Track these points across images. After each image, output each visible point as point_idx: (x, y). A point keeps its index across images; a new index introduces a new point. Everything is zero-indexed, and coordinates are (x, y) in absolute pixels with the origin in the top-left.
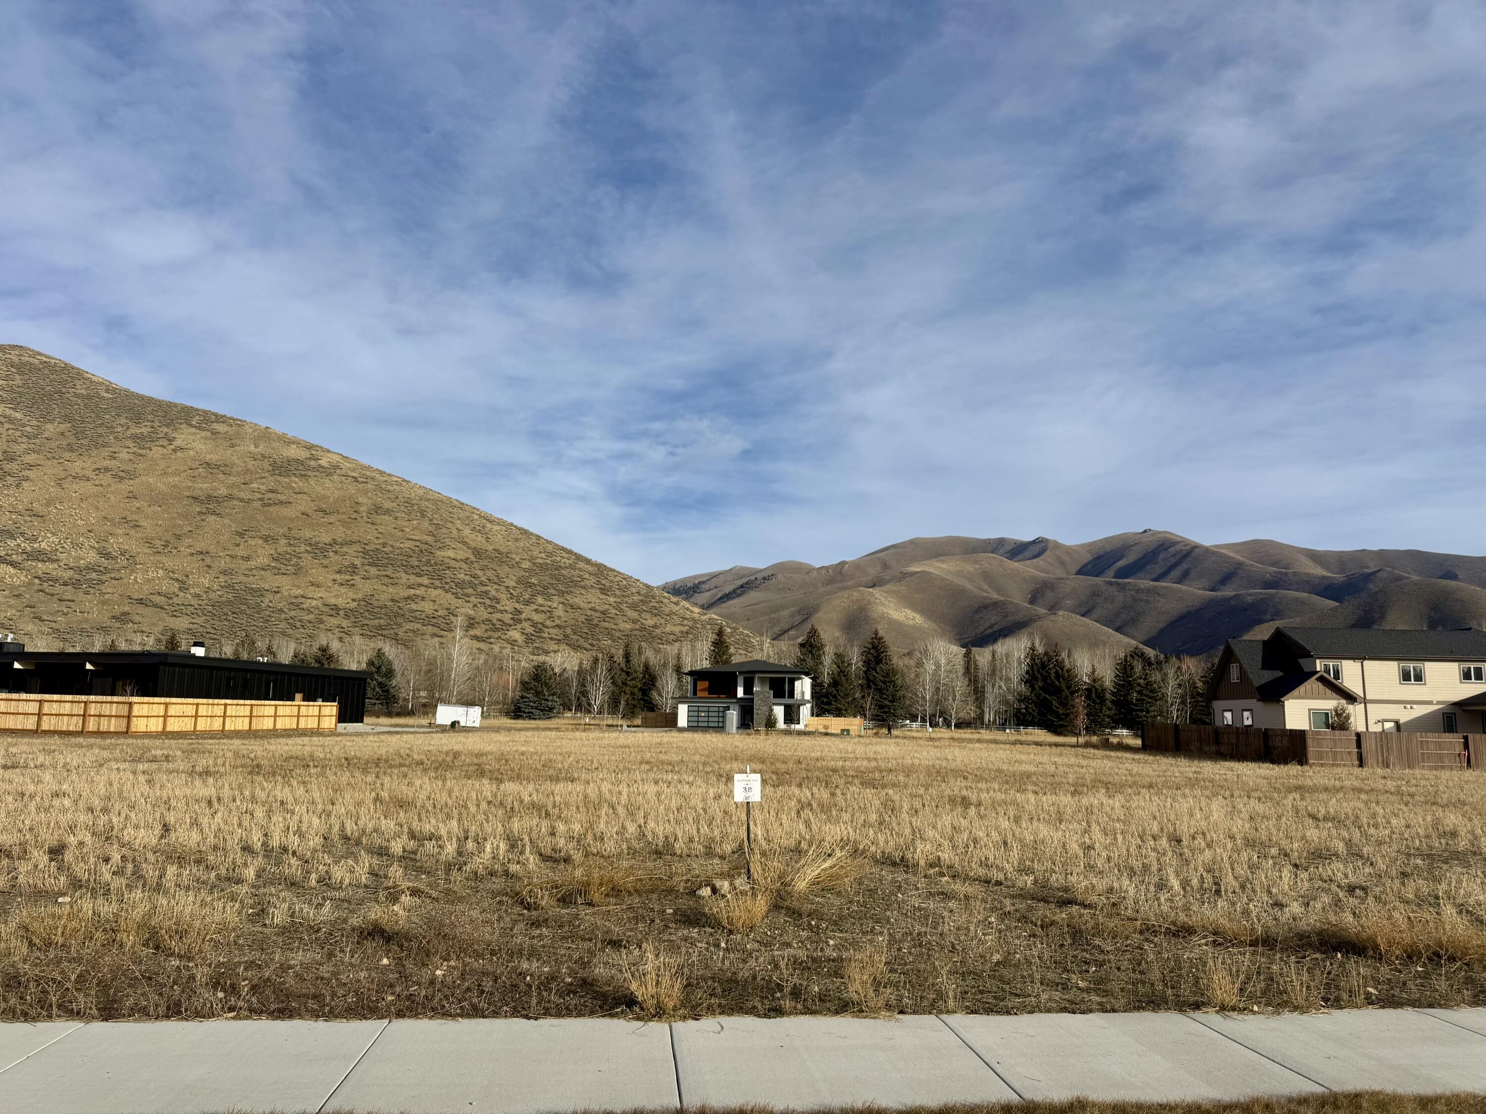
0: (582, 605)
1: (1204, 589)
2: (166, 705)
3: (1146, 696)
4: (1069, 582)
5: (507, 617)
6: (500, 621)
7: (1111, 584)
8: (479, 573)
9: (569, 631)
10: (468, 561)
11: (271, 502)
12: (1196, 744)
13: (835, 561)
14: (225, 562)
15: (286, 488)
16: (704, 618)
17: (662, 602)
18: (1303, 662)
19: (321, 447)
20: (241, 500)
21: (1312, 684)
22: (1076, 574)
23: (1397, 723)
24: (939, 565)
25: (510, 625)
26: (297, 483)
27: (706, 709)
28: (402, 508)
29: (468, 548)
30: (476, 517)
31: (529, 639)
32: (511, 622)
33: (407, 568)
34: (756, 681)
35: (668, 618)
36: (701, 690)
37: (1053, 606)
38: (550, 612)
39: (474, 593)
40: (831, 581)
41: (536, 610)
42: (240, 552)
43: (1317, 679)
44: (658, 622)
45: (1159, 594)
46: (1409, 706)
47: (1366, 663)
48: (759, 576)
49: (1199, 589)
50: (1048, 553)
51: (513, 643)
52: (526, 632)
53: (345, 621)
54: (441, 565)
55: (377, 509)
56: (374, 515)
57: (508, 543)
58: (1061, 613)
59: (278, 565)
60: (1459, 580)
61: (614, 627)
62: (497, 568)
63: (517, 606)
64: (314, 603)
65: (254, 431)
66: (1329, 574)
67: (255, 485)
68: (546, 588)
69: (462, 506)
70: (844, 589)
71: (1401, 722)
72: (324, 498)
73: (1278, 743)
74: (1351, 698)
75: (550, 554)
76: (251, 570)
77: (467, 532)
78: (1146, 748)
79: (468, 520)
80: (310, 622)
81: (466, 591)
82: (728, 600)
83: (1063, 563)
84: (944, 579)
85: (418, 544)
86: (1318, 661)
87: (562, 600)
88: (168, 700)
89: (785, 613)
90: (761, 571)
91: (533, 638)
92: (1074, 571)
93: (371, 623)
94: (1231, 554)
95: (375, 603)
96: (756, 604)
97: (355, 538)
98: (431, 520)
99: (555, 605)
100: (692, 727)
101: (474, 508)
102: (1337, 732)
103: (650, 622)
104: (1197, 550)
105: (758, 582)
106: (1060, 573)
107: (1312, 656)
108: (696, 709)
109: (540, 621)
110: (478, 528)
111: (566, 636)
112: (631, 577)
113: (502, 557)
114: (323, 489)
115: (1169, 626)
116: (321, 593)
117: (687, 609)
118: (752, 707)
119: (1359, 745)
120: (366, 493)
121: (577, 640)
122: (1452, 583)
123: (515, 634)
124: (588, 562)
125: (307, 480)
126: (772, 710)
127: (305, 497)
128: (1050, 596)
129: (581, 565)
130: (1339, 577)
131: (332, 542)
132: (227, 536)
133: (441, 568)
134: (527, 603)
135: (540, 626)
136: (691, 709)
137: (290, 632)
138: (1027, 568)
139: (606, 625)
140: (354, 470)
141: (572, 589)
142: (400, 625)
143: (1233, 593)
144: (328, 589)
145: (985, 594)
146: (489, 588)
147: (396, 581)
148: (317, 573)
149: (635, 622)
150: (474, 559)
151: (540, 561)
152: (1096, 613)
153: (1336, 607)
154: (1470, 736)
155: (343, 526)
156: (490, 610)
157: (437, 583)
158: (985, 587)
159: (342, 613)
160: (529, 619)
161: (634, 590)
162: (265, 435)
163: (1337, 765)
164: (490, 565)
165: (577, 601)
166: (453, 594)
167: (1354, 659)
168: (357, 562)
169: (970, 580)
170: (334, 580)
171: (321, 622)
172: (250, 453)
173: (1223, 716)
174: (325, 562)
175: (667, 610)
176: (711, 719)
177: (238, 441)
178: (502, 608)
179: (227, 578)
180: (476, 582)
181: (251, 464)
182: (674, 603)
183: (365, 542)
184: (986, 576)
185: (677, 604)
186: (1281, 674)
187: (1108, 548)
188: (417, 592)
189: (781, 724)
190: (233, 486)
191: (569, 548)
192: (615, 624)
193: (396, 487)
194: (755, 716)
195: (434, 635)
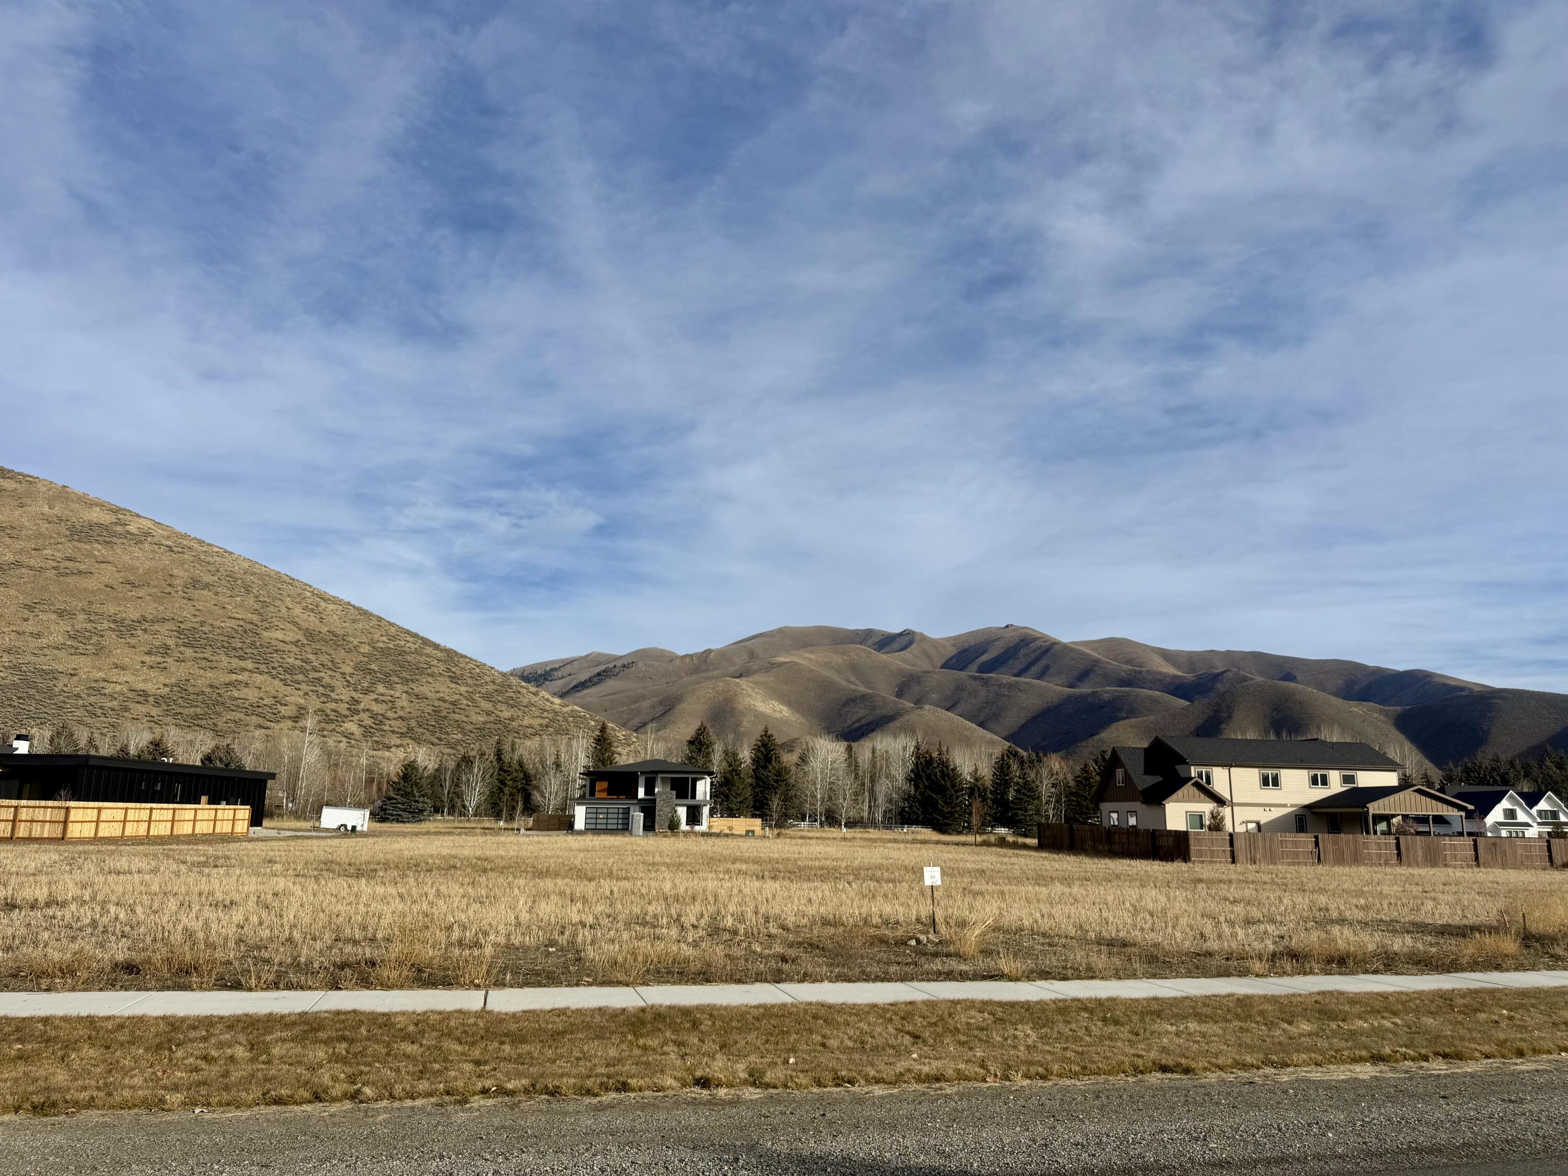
0: (430, 695)
1: (1063, 685)
2: (99, 809)
3: (1024, 794)
4: (935, 676)
5: (343, 708)
6: (335, 711)
7: (974, 678)
8: (312, 657)
9: (413, 723)
10: (299, 644)
11: (68, 571)
12: (1089, 843)
13: (701, 649)
14: (10, 639)
15: (87, 556)
16: (565, 709)
17: (519, 692)
18: (1180, 768)
19: (129, 511)
20: (31, 568)
21: (1188, 789)
22: (942, 667)
23: (1258, 824)
24: (807, 655)
25: (346, 717)
26: (100, 550)
27: (605, 811)
28: (224, 582)
29: (299, 629)
30: (309, 594)
31: (367, 732)
32: (348, 713)
33: (228, 649)
34: (659, 782)
35: (526, 710)
36: (600, 791)
37: (919, 700)
38: (392, 703)
39: (305, 679)
40: (696, 670)
41: (376, 700)
42: (29, 627)
43: (1193, 785)
44: (515, 714)
45: (1020, 689)
46: (1268, 809)
47: (1232, 769)
48: (619, 663)
49: (1058, 685)
50: (914, 646)
51: (348, 736)
52: (364, 724)
53: (155, 709)
54: (268, 648)
55: (195, 583)
56: (191, 590)
57: (344, 625)
58: (927, 707)
59: (75, 644)
60: (1297, 682)
61: (465, 719)
62: (332, 652)
63: (354, 694)
64: (118, 688)
65: (49, 490)
66: (1180, 674)
67: (48, 552)
68: (387, 675)
69: (292, 582)
70: (709, 678)
71: (1262, 823)
72: (132, 569)
73: (1163, 842)
74: (1220, 801)
75: (393, 638)
76: (41, 649)
77: (298, 611)
78: (1041, 847)
79: (299, 598)
80: (113, 710)
81: (296, 677)
82: (583, 689)
83: (928, 657)
84: (812, 671)
85: (241, 623)
86: (1192, 768)
87: (405, 688)
88: (101, 804)
89: (646, 704)
90: (620, 658)
91: (372, 730)
92: (939, 666)
93: (186, 711)
94: (1089, 652)
95: (191, 690)
96: (615, 694)
97: (168, 615)
98: (257, 597)
99: (397, 694)
100: (593, 829)
101: (306, 585)
102: (1214, 833)
103: (506, 714)
104: (1056, 646)
105: (617, 670)
106: (926, 666)
107: (1187, 763)
108: (594, 811)
109: (381, 712)
110: (310, 607)
111: (410, 729)
112: (485, 665)
113: (337, 640)
114: (131, 559)
115: (1028, 722)
116: (128, 677)
117: (548, 700)
118: (654, 808)
119: (1232, 844)
120: (182, 565)
121: (423, 734)
122: (1292, 685)
123: (351, 727)
124: (436, 647)
125: (112, 548)
126: (676, 812)
127: (109, 567)
128: (916, 689)
129: (429, 650)
130: (1190, 677)
131: (140, 618)
132: (13, 609)
133: (268, 651)
134: (366, 692)
135: (380, 717)
136: (589, 810)
137: (90, 720)
138: (894, 660)
139: (456, 717)
140: (168, 538)
141: (417, 677)
142: (219, 714)
143: (1091, 690)
144: (135, 672)
145: (853, 687)
146: (322, 674)
147: (215, 664)
148: (122, 654)
149: (489, 713)
150: (305, 642)
151: (381, 645)
152: (961, 708)
153: (1187, 706)
154: (1320, 836)
155: (155, 601)
156: (323, 699)
157: (263, 667)
158: (853, 679)
159: (151, 699)
160: (368, 710)
161: (488, 679)
162: (62, 495)
163: (1215, 862)
164: (324, 649)
165: (425, 690)
166: (281, 680)
167: (1222, 766)
168: (171, 642)
169: (838, 672)
170: (143, 662)
171: (127, 709)
172: (43, 514)
173: (1110, 816)
174: (133, 641)
175: (525, 701)
176: (609, 821)
177: (29, 501)
178: (337, 697)
179: (12, 657)
180: (308, 668)
181: (44, 527)
182: (533, 694)
183: (180, 619)
184: (855, 668)
185: (536, 694)
186: (1161, 779)
187: (972, 642)
188: (240, 677)
189: (684, 827)
190: (21, 552)
191: (414, 631)
192: (467, 716)
193: (217, 559)
194: (657, 817)
195: (261, 727)
